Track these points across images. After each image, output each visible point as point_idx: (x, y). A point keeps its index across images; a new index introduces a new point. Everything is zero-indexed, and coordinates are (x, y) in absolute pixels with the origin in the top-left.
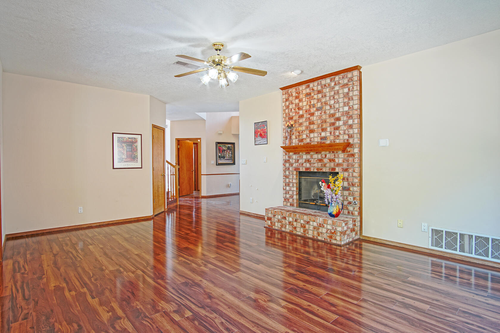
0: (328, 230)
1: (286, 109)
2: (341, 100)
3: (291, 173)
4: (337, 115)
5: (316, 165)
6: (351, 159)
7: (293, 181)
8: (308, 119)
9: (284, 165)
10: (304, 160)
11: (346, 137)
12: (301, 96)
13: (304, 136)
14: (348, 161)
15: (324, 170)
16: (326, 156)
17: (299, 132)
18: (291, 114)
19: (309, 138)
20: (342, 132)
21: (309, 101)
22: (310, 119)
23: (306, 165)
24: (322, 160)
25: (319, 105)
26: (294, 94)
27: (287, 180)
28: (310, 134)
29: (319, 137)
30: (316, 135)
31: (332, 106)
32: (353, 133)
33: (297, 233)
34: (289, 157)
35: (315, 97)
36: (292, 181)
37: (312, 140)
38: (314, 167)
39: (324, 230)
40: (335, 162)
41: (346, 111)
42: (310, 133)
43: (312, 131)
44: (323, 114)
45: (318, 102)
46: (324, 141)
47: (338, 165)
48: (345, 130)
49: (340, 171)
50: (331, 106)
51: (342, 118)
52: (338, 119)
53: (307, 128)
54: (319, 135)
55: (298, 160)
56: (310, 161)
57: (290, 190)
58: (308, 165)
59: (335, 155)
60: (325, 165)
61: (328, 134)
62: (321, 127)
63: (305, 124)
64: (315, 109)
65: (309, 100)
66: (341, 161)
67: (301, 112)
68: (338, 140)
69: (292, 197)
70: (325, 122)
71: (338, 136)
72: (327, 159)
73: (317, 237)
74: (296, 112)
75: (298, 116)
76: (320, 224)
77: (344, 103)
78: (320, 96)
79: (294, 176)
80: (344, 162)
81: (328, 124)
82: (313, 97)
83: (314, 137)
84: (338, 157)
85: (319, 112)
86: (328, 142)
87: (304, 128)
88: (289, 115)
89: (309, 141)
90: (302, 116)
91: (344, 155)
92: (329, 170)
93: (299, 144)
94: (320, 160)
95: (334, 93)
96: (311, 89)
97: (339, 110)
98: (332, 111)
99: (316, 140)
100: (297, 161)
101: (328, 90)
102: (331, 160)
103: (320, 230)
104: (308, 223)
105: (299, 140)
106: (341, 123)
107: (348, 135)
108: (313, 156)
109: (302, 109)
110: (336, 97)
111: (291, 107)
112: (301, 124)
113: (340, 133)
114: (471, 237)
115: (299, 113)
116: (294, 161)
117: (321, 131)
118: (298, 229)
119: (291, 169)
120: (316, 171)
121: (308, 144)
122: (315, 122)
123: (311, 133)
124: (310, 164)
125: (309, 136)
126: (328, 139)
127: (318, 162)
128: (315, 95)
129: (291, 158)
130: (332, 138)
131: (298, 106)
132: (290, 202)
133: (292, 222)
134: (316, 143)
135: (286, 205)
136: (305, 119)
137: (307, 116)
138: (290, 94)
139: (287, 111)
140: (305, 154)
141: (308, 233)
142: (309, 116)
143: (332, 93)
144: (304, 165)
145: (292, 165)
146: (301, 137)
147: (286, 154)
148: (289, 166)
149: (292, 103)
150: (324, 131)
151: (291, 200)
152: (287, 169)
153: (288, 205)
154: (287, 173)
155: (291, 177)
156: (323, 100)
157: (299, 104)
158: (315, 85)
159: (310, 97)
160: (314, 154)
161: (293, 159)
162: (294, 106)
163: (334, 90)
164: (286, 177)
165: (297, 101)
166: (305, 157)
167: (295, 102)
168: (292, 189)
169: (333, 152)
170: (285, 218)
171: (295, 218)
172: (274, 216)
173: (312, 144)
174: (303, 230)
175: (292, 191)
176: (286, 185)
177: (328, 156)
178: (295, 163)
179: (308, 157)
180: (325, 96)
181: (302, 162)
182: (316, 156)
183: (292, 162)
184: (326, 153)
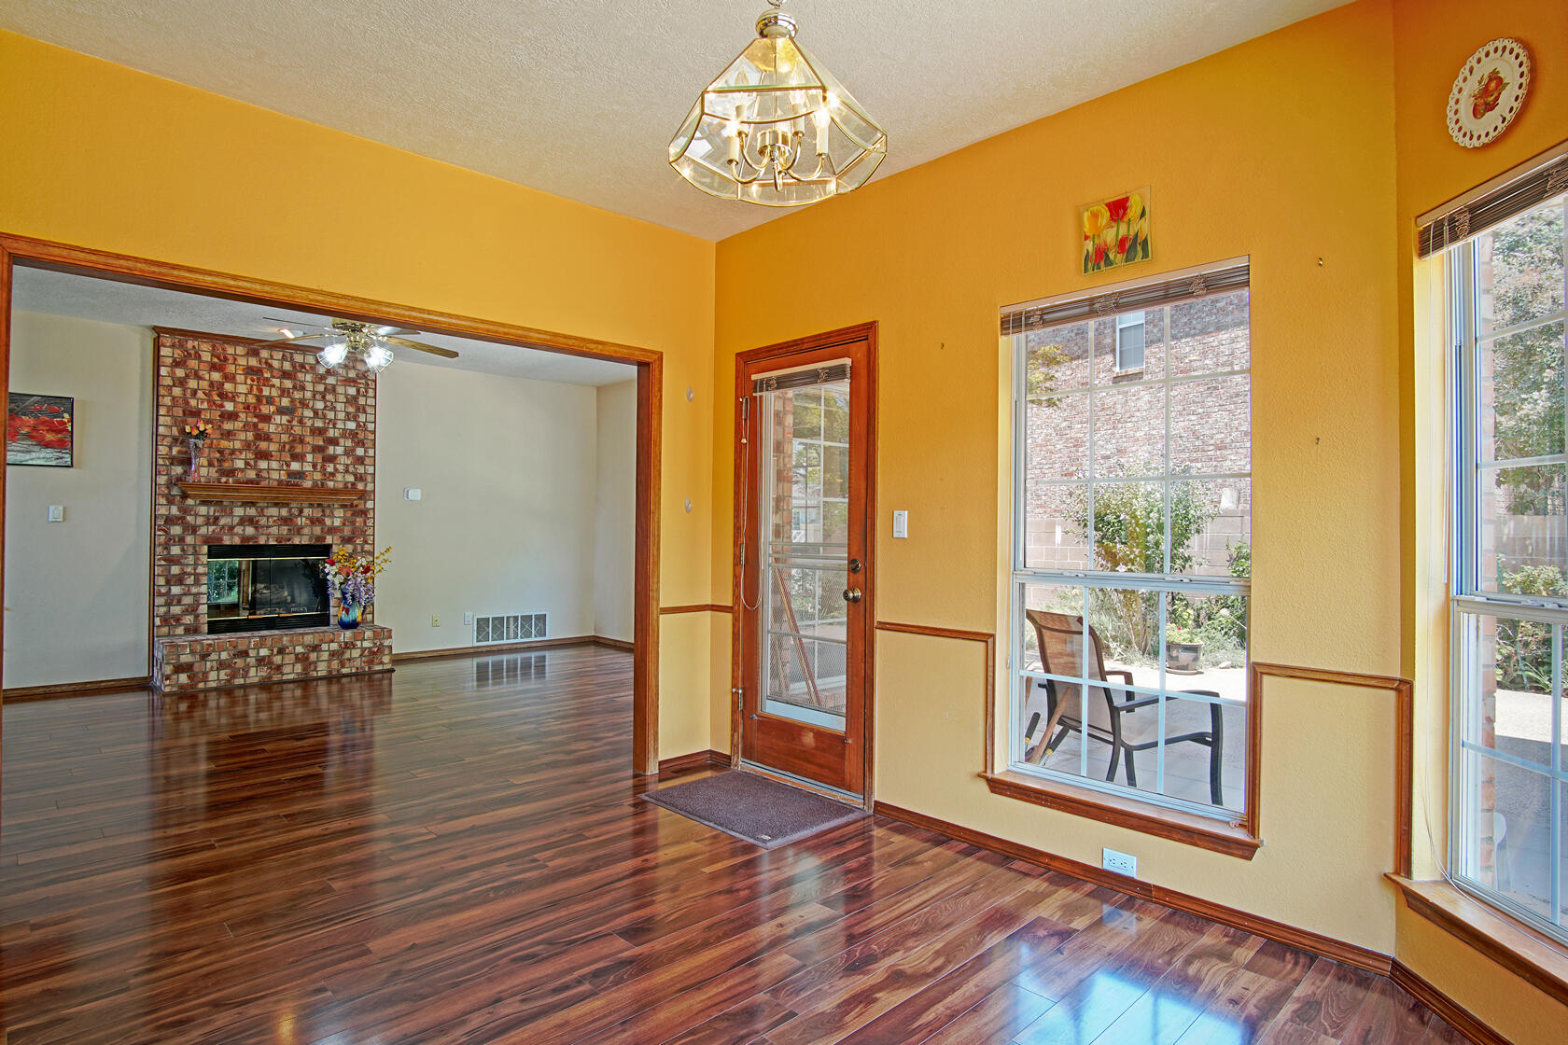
0: (363, 649)
1: (174, 385)
2: (340, 407)
3: (191, 550)
4: (331, 433)
5: (274, 530)
6: (359, 520)
7: (197, 571)
8: (252, 427)
9: (167, 531)
10: (236, 520)
11: (351, 478)
12: (231, 369)
13: (240, 464)
14: (353, 523)
15: (296, 541)
16: (301, 511)
17: (221, 452)
18: (193, 402)
19: (255, 469)
20: (341, 468)
21: (255, 387)
23: (244, 530)
24: (291, 519)
25: (285, 402)
26: (206, 357)
27: (175, 570)
28: (256, 462)
29: (283, 470)
30: (274, 465)
31: (320, 412)
32: (365, 473)
33: (285, 677)
34: (185, 510)
35: (276, 382)
36: (195, 570)
37: (265, 474)
38: (269, 534)
39: (356, 653)
40: (324, 524)
41: (351, 430)
42: (257, 457)
43: (265, 455)
44: (295, 423)
45: (282, 396)
46: (297, 480)
47: (332, 530)
48: (348, 465)
49: (335, 542)
50: (318, 414)
51: (342, 441)
52: (334, 442)
53: (247, 446)
54: (285, 468)
55: (217, 519)
56: (258, 521)
57: (185, 594)
58: (250, 531)
59: (323, 511)
60: (299, 531)
61: (308, 468)
62: (289, 451)
63: (242, 436)
64: (272, 408)
65: (255, 383)
66: (337, 523)
67: (229, 406)
68: (332, 483)
69: (192, 610)
70: (302, 441)
71: (332, 474)
72: (304, 519)
73: (338, 671)
74: (212, 402)
75: (219, 413)
76: (346, 643)
77: (348, 414)
78: (288, 384)
79: (200, 557)
80: (344, 524)
81: (309, 448)
82: (267, 380)
83: (268, 470)
84: (332, 516)
85: (285, 419)
86: (308, 484)
87: (238, 445)
88: (187, 403)
89: (254, 476)
90: (232, 416)
91: (345, 512)
92: (311, 539)
93: (219, 481)
94: (286, 521)
95: (325, 388)
96: (264, 360)
97: (334, 425)
98: (319, 424)
99: (275, 475)
100: (211, 520)
101: (309, 377)
102: (313, 521)
103: (347, 655)
104: (316, 648)
105: (221, 470)
106: (340, 450)
107: (355, 475)
108: (265, 510)
109: (233, 399)
110: (329, 397)
111: (192, 384)
112: (228, 435)
113: (336, 470)
114: (516, 618)
115: (222, 406)
116: (200, 521)
117: (289, 459)
118: (287, 669)
119: (189, 539)
120: (272, 542)
121: (252, 483)
122: (273, 436)
123: (261, 458)
124: (256, 528)
125: (256, 465)
126: (308, 478)
127: (281, 525)
128: (274, 377)
129: (192, 513)
130: (318, 476)
131: (218, 389)
132: (183, 624)
133: (269, 657)
134: (275, 484)
135: (169, 635)
136: (241, 425)
137: (249, 419)
138: (193, 352)
139: (177, 391)
140: (240, 506)
141: (315, 670)
142: (255, 420)
143: (321, 388)
144: (235, 530)
145: (194, 530)
146: (226, 465)
147: (170, 502)
148: (183, 533)
149: (198, 377)
150: (298, 461)
151: (188, 619)
152: (174, 542)
153: (176, 633)
154: (176, 550)
155: (191, 560)
156: (297, 395)
157: (223, 385)
158: (275, 357)
159: (258, 379)
160: (267, 507)
161: (196, 515)
162: (204, 384)
163: (324, 384)
164: (171, 560)
165: (216, 376)
166: (239, 511)
167: (207, 377)
168: (194, 590)
169: (319, 505)
170: (245, 654)
171: (280, 646)
172: (204, 657)
173: (264, 483)
174: (300, 667)
175: (194, 594)
176: (168, 583)
177: (307, 512)
178: (207, 524)
179: (252, 511)
180: (303, 388)
181: (230, 524)
182: (273, 511)
183: (193, 523)
184: (303, 505)
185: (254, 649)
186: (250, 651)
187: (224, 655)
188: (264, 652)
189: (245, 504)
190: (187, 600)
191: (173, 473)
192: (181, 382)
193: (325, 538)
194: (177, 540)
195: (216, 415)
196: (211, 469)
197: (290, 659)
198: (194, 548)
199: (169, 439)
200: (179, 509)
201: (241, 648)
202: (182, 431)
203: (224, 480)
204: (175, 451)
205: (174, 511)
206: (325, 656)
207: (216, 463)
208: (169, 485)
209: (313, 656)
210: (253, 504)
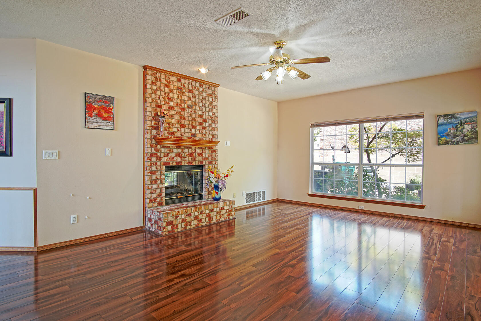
0: (227, 210)
1: (152, 93)
2: (207, 106)
3: (159, 169)
4: (205, 117)
5: (187, 159)
6: (213, 154)
8: (179, 113)
9: (150, 160)
10: (174, 155)
11: (211, 137)
12: (172, 87)
13: (175, 130)
14: (212, 155)
15: (194, 163)
16: (195, 151)
17: (169, 124)
18: (159, 101)
19: (180, 132)
20: (208, 132)
21: (180, 96)
22: (182, 113)
23: (177, 159)
24: (192, 154)
25: (190, 103)
26: (163, 81)
27: (154, 177)
28: (181, 129)
29: (189, 133)
30: (187, 130)
32: (215, 134)
33: (203, 224)
34: (157, 150)
35: (187, 94)
36: (161, 177)
37: (183, 134)
38: (185, 161)
39: (224, 212)
40: (203, 156)
41: (211, 116)
42: (181, 127)
43: (183, 126)
44: (193, 112)
45: (188, 100)
46: (194, 137)
47: (205, 159)
48: (210, 131)
49: (206, 164)
50: (200, 108)
51: (208, 120)
52: (205, 121)
53: (178, 121)
54: (190, 131)
55: (168, 154)
56: (181, 155)
57: (157, 188)
58: (179, 159)
59: (202, 151)
60: (194, 159)
61: (198, 132)
62: (191, 124)
63: (176, 117)
64: (186, 105)
66: (207, 155)
67: (171, 104)
68: (205, 138)
69: (160, 195)
70: (195, 120)
71: (205, 135)
72: (196, 154)
73: (219, 220)
74: (165, 102)
75: (168, 107)
76: (221, 208)
77: (209, 109)
78: (191, 95)
79: (162, 171)
80: (209, 156)
81: (197, 124)
82: (184, 93)
83: (185, 132)
84: (205, 153)
85: (190, 110)
86: (197, 139)
87: (174, 121)
88: (157, 102)
89: (180, 135)
90: (172, 108)
91: (209, 151)
92: (198, 163)
93: (168, 137)
94: (191, 155)
96: (182, 84)
97: (205, 113)
98: (201, 113)
99: (187, 135)
100: (166, 155)
102: (200, 155)
103: (222, 213)
104: (212, 210)
105: (169, 132)
106: (207, 124)
107: (212, 135)
108: (184, 150)
109: (172, 101)
110: (204, 101)
111: (158, 93)
112: (171, 116)
113: (206, 133)
114: (257, 192)
115: (169, 103)
116: (162, 155)
117: (191, 128)
118: (203, 221)
119: (159, 163)
120: (186, 164)
121: (179, 138)
122: (186, 118)
123: (182, 127)
124: (181, 158)
125: (180, 130)
126: (198, 136)
127: (189, 157)
128: (186, 91)
129: (159, 151)
130: (200, 135)
131: (167, 96)
132: (157, 202)
133: (198, 216)
134: (187, 138)
135: (152, 207)
136: (175, 112)
137: (178, 110)
138: (158, 78)
139: (153, 96)
140: (176, 148)
141: (212, 220)
142: (180, 110)
143: (201, 97)
144: (174, 159)
145: (160, 159)
146: (171, 130)
147: (152, 147)
148: (156, 160)
149: (161, 90)
150: (194, 129)
151: (159, 199)
152: (153, 164)
153: (155, 206)
154: (154, 168)
155: (159, 173)
156: (194, 100)
157: (169, 94)
158: (186, 83)
159: (181, 92)
160: (185, 149)
161: (161, 152)
162: (163, 93)
163: (202, 96)
164: (153, 173)
165: (167, 90)
166: (175, 151)
167: (163, 90)
168: (160, 186)
169: (201, 148)
170: (190, 215)
171: (201, 210)
172: (177, 217)
173: (183, 138)
174: (208, 219)
175: (161, 188)
176: (151, 183)
177: (197, 151)
178: (164, 156)
179: (179, 151)
180: (195, 97)
181: (172, 156)
182: (186, 151)
183: (160, 156)
184: (196, 148)
185: (193, 212)
186: (192, 214)
187: (183, 216)
188: (196, 214)
189: (177, 148)
190: (158, 191)
191: (152, 133)
192: (155, 92)
193: (203, 162)
194: (154, 164)
195: (167, 107)
196: (166, 131)
197: (204, 216)
198: (160, 167)
199: (151, 118)
200: (155, 150)
201: (189, 212)
202: (156, 114)
203: (170, 136)
204: (153, 123)
205: (153, 151)
206: (215, 214)
207: (167, 129)
208: (151, 139)
209: (212, 214)
210: (180, 147)
